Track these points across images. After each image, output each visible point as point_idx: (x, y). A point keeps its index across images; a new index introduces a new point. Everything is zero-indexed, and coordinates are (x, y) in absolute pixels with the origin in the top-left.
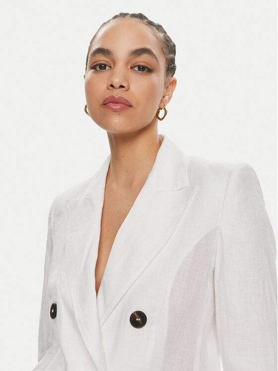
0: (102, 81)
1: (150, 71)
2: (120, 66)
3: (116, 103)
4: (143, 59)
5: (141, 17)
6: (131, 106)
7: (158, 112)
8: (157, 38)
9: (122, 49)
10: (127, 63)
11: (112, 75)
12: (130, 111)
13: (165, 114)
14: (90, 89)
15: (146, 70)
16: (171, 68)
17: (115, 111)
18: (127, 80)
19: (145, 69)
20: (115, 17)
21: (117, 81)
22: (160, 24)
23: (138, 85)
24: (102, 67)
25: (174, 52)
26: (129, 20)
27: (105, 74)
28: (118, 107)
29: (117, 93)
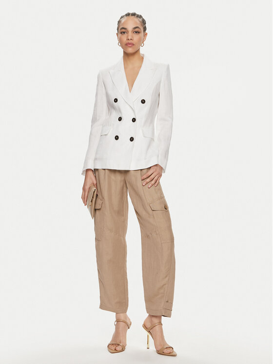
0: (124, 38)
2: (130, 33)
4: (137, 30)
5: (134, 14)
6: (134, 45)
7: (141, 45)
8: (140, 21)
9: (130, 26)
11: (128, 36)
14: (120, 41)
16: (145, 29)
17: (129, 47)
18: (132, 37)
19: (138, 32)
21: (129, 38)
23: (136, 38)
24: (124, 33)
25: (145, 23)
26: (131, 17)
27: (126, 35)
28: (131, 45)
29: (130, 41)
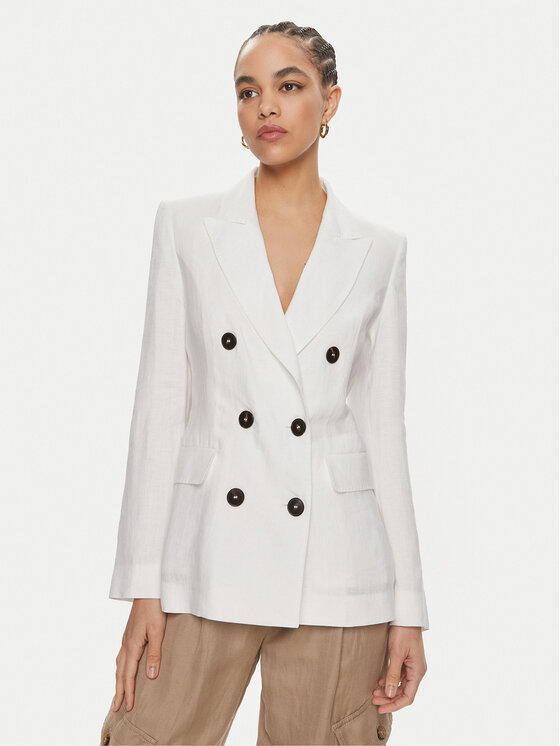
0: (253, 111)
1: (300, 87)
3: (271, 132)
4: (290, 77)
6: (285, 132)
7: (322, 129)
8: (302, 48)
10: (274, 86)
11: (260, 102)
12: (286, 138)
13: (327, 131)
15: (294, 88)
17: (271, 141)
18: (277, 105)
20: (254, 35)
21: (266, 108)
22: (312, 27)
27: (255, 102)
